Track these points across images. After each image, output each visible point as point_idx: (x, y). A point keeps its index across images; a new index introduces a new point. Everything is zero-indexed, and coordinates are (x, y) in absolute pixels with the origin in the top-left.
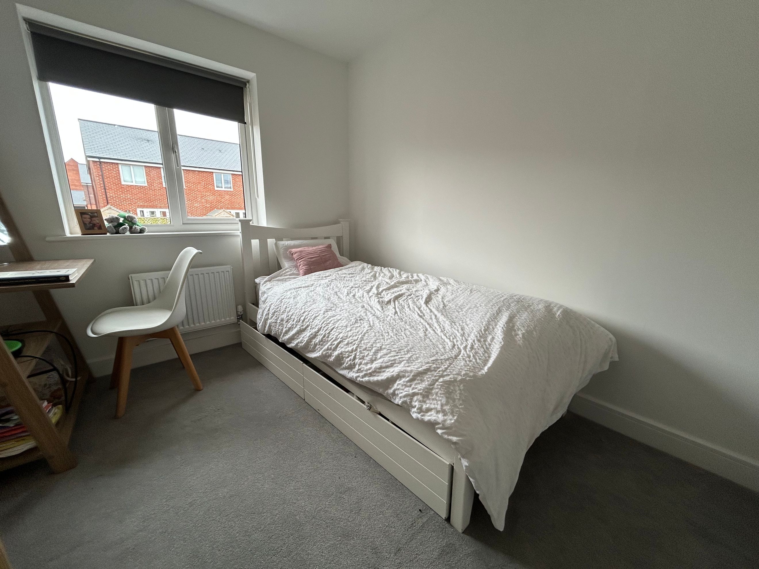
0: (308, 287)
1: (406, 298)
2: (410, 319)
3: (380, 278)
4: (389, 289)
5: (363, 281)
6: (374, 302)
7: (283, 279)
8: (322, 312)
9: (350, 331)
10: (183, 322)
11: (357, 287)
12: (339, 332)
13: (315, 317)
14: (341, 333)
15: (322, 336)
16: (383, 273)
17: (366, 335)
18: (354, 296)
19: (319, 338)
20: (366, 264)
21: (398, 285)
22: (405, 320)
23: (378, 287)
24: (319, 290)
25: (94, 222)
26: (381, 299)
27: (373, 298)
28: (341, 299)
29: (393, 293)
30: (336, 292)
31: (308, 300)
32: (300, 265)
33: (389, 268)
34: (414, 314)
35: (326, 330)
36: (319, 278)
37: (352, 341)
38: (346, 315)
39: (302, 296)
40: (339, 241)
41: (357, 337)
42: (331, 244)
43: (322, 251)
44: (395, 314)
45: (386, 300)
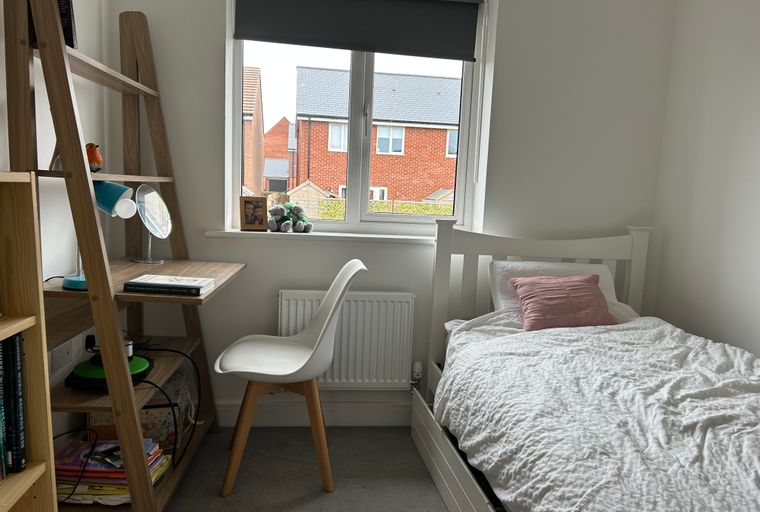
0: (528, 355)
1: (739, 430)
2: (729, 484)
3: (694, 365)
4: (702, 396)
5: (647, 366)
6: (654, 419)
7: (491, 330)
8: (533, 414)
9: (573, 472)
10: (325, 373)
11: (626, 377)
12: (551, 466)
13: (519, 421)
14: (556, 469)
15: (521, 464)
16: (707, 353)
17: (603, 493)
18: (613, 394)
19: (515, 466)
20: (668, 327)
21: (733, 391)
22: (716, 484)
23: (677, 386)
24: (547, 366)
25: (257, 214)
26: (672, 418)
27: (654, 410)
28: (583, 395)
29: (710, 409)
30: (578, 379)
31: (517, 383)
32: (526, 310)
33: (727, 345)
34: (745, 474)
35: (530, 454)
36: (555, 342)
37: (571, 495)
38: (575, 434)
39: (509, 372)
40: (621, 271)
41: (582, 489)
42: (598, 276)
43: (575, 288)
44: (693, 463)
45: (685, 421)
